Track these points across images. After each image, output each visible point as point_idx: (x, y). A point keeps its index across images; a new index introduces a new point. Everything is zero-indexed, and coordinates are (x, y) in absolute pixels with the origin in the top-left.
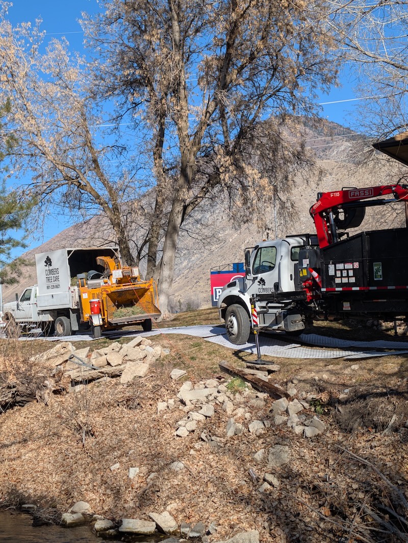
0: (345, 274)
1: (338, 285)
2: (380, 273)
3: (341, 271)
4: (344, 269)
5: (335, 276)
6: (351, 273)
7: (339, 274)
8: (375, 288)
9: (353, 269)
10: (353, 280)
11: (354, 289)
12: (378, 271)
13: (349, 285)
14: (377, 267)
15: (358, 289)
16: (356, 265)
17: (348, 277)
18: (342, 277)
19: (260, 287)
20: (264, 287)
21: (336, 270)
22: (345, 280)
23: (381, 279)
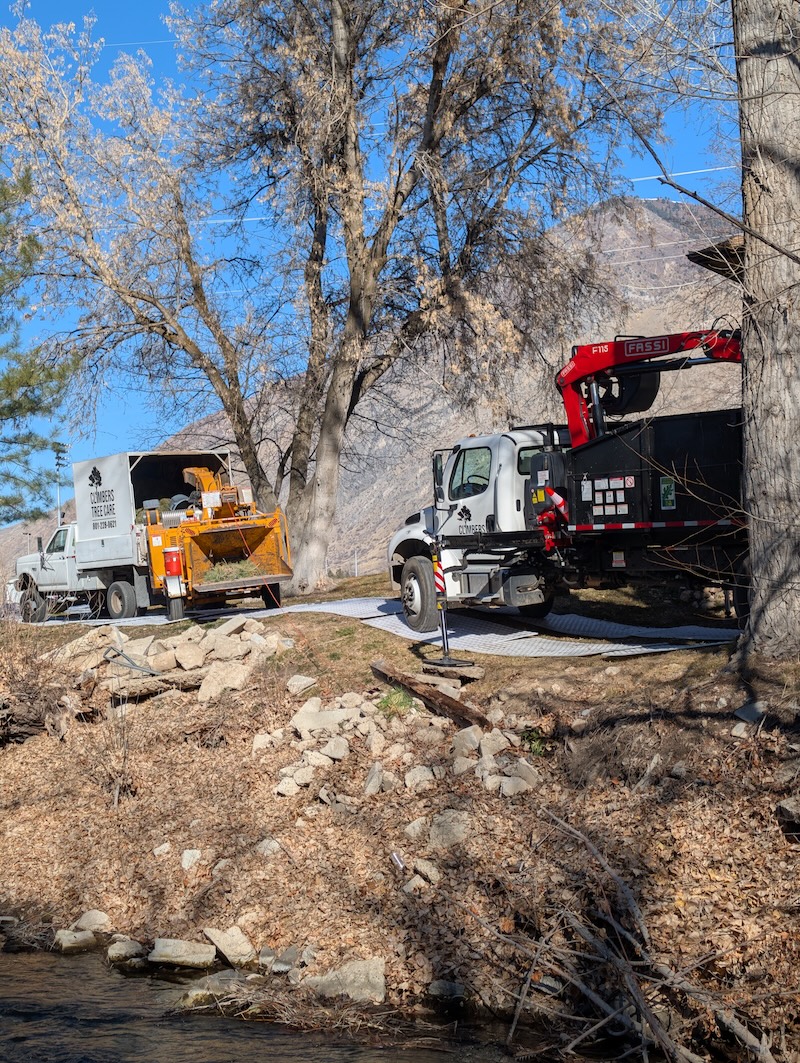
0: (610, 498)
1: (599, 519)
2: (672, 497)
3: (604, 492)
4: (609, 490)
5: (593, 503)
6: (621, 497)
7: (599, 498)
8: (662, 525)
9: (624, 489)
10: (624, 510)
11: (625, 526)
12: (667, 492)
13: (618, 519)
14: (665, 486)
15: (632, 526)
16: (630, 482)
17: (615, 503)
18: (604, 504)
19: (463, 523)
20: (469, 523)
21: (594, 491)
22: (610, 510)
23: (674, 508)
